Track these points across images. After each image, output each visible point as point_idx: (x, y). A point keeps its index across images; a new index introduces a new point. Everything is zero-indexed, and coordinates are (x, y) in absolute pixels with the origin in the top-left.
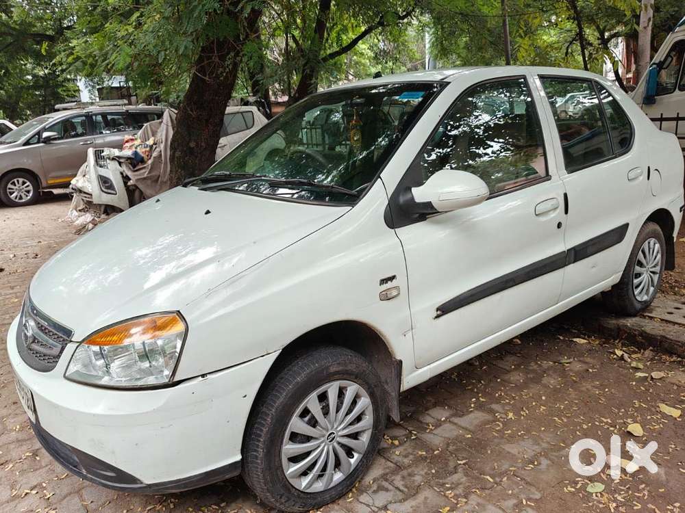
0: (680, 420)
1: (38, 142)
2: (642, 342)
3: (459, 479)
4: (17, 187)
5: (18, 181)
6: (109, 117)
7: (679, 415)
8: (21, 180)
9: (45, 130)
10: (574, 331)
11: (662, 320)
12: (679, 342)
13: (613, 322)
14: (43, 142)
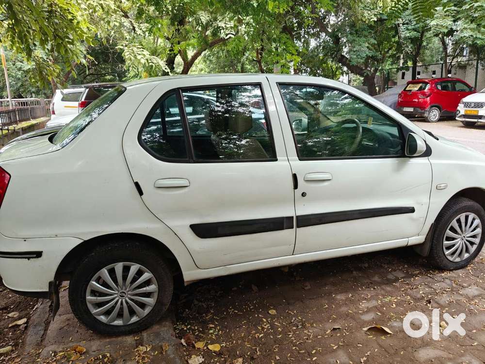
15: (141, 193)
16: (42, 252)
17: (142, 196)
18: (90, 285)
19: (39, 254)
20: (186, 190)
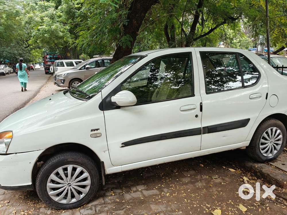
0: (244, 213)
1: (84, 69)
2: (259, 175)
3: (120, 213)
4: (75, 85)
5: (76, 82)
6: (105, 61)
7: (245, 211)
8: (77, 82)
9: (87, 65)
10: (233, 165)
11: (276, 167)
12: (274, 178)
13: (250, 164)
14: (86, 69)
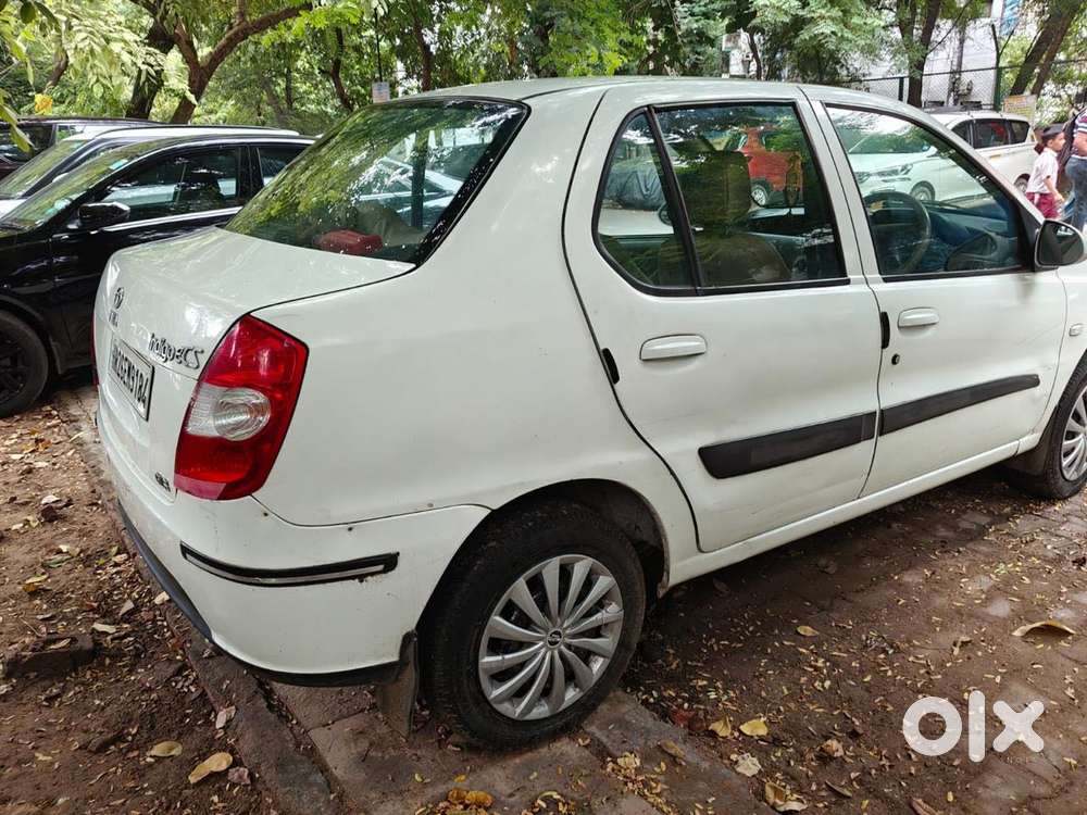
15: (613, 376)
16: (398, 554)
17: (617, 386)
18: (491, 627)
19: (389, 562)
20: (696, 364)
